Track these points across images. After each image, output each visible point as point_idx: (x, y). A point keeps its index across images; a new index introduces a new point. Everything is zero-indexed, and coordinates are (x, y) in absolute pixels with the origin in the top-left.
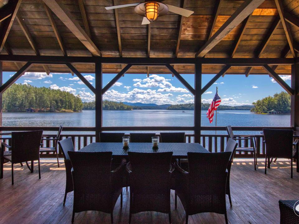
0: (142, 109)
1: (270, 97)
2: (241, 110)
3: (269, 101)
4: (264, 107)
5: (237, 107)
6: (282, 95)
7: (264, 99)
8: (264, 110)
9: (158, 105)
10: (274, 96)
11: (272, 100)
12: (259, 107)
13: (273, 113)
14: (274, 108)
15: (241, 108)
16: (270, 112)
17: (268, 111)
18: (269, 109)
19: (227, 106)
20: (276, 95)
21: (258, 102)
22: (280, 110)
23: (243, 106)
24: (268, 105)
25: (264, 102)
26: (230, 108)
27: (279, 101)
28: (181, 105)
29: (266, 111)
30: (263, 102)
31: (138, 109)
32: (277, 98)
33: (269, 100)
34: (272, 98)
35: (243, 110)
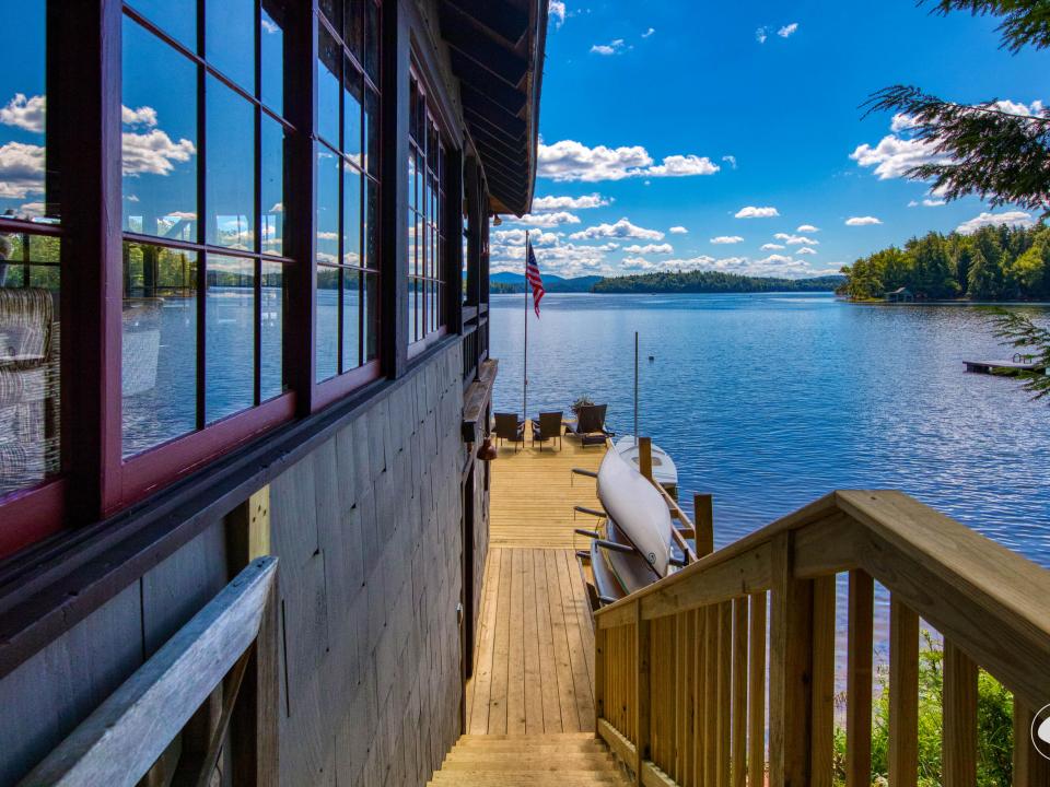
0: (514, 292)
1: (892, 250)
2: (816, 289)
3: (889, 262)
4: (874, 279)
5: (805, 281)
6: (929, 242)
7: (875, 257)
8: (874, 288)
9: (563, 280)
10: (907, 246)
11: (899, 260)
12: (859, 281)
13: (901, 298)
14: (906, 282)
15: (817, 285)
16: (892, 296)
17: (886, 291)
18: (890, 286)
19: (775, 280)
20: (912, 244)
21: (859, 263)
22: (923, 290)
23: (823, 280)
24: (888, 273)
25: (874, 265)
26: (784, 284)
27: (920, 261)
28: (632, 278)
29: (881, 292)
30: (872, 265)
31: (503, 292)
32: (915, 251)
33: (890, 258)
34: (899, 251)
35: (823, 289)
